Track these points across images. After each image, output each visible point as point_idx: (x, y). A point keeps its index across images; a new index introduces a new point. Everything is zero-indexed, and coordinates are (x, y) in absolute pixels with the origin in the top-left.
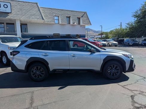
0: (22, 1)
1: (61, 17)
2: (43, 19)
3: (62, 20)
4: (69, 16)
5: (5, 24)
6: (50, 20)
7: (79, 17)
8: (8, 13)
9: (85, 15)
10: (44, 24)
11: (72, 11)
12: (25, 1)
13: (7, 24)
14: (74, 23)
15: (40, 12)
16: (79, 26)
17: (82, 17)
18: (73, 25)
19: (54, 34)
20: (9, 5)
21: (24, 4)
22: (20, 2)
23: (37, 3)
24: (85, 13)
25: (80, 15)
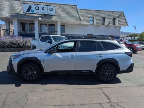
0: (64, 4)
1: (96, 18)
2: (80, 20)
3: (96, 20)
4: (104, 16)
5: (48, 25)
6: (85, 21)
7: (114, 17)
8: (52, 15)
9: (122, 15)
10: (80, 25)
11: (107, 11)
12: (66, 4)
13: (49, 25)
14: (109, 24)
15: (78, 13)
16: (114, 27)
17: (118, 17)
18: (108, 26)
19: (87, 35)
21: (65, 6)
22: (62, 5)
23: (76, 6)
24: (122, 13)
25: (116, 16)
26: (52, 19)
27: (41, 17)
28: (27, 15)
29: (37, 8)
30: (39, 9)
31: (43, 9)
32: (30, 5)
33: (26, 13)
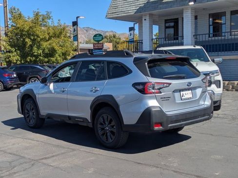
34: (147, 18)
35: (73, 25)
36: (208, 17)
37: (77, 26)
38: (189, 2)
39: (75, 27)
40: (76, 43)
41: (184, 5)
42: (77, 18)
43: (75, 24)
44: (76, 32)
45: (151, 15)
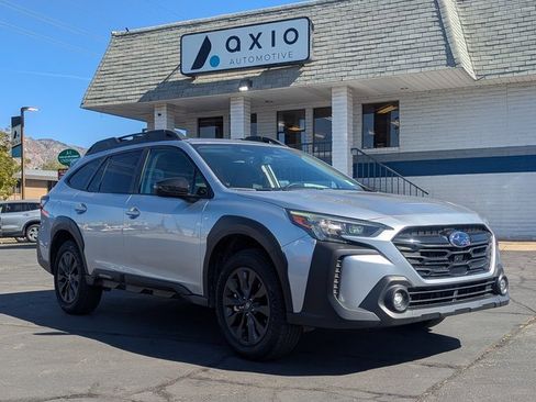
2: (451, 61)
20: (302, 26)
26: (300, 82)
27: (249, 82)
28: (199, 80)
29: (233, 44)
30: (238, 49)
31: (255, 41)
32: (207, 38)
33: (193, 76)
34: (164, 112)
35: (14, 125)
36: (275, 117)
37: (22, 126)
38: (240, 86)
39: (18, 128)
40: (18, 161)
41: (231, 91)
42: (23, 110)
43: (17, 121)
44: (18, 139)
45: (171, 107)
